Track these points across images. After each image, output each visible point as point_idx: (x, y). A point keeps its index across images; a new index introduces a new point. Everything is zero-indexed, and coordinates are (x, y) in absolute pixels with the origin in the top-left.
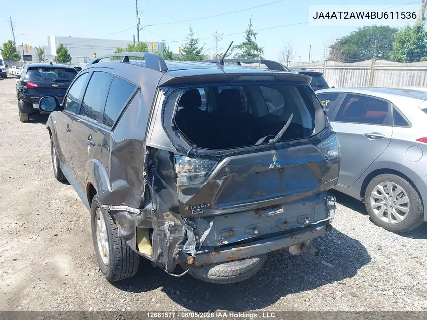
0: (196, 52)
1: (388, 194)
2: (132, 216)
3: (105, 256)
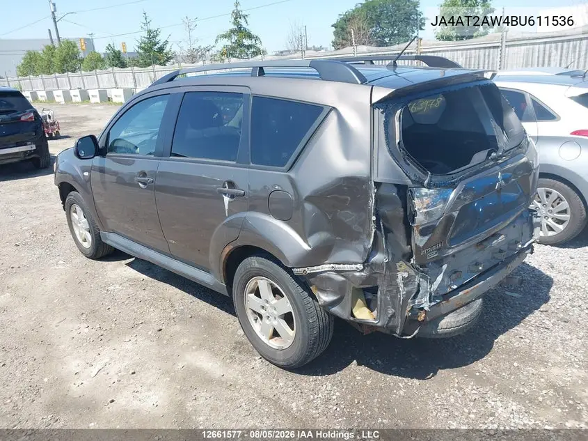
0: (159, 48)
1: (540, 202)
2: (343, 276)
3: (271, 338)
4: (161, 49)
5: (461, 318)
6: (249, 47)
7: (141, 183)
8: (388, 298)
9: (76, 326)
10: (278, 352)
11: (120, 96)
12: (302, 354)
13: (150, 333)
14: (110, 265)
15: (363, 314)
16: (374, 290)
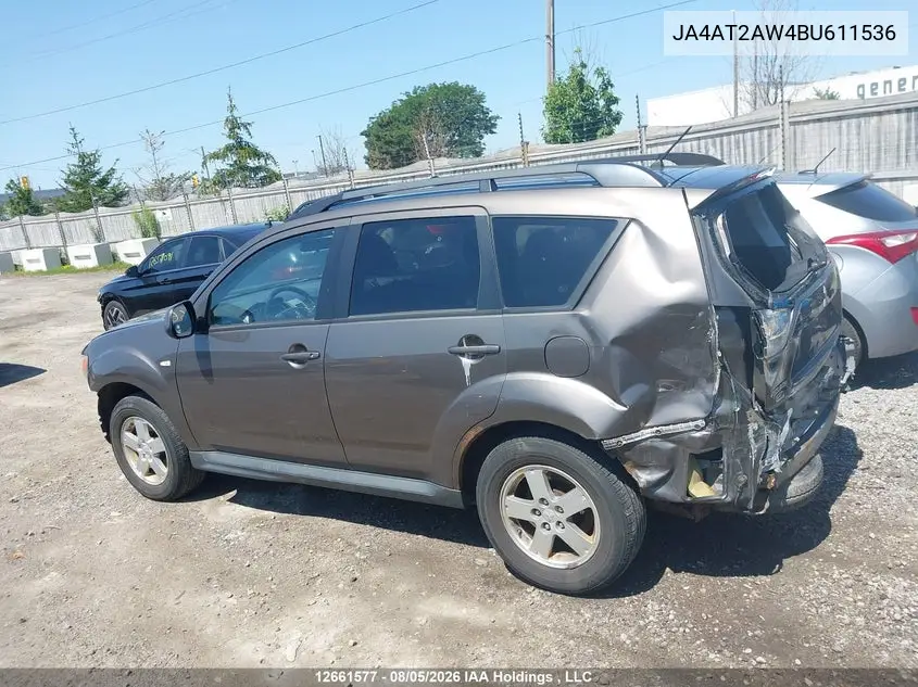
0: (100, 180)
2: (670, 441)
3: (550, 555)
4: (104, 182)
5: (809, 481)
6: (257, 170)
7: (293, 361)
8: (738, 461)
9: (212, 598)
10: (569, 572)
11: (88, 257)
12: (613, 566)
13: (341, 586)
14: (204, 506)
15: (700, 490)
16: (717, 454)
